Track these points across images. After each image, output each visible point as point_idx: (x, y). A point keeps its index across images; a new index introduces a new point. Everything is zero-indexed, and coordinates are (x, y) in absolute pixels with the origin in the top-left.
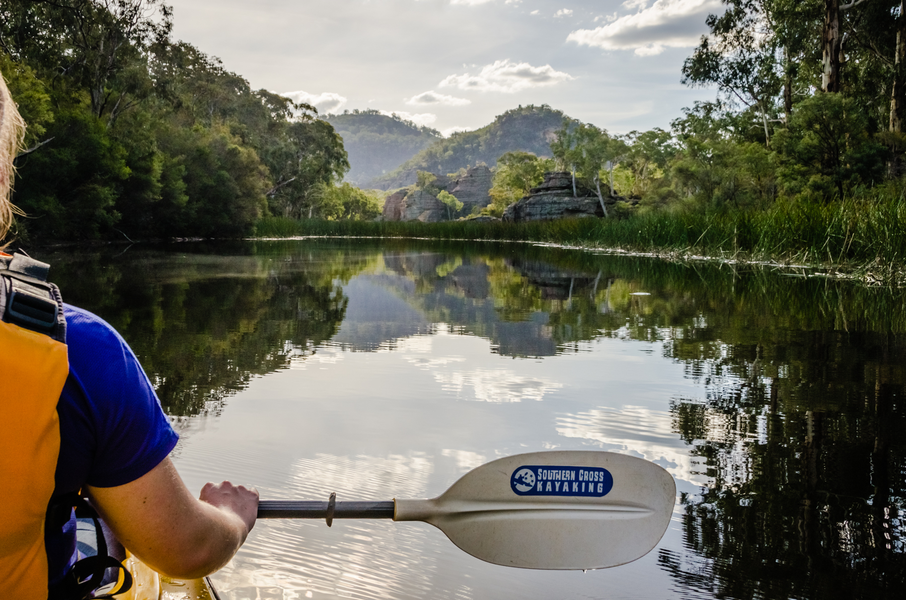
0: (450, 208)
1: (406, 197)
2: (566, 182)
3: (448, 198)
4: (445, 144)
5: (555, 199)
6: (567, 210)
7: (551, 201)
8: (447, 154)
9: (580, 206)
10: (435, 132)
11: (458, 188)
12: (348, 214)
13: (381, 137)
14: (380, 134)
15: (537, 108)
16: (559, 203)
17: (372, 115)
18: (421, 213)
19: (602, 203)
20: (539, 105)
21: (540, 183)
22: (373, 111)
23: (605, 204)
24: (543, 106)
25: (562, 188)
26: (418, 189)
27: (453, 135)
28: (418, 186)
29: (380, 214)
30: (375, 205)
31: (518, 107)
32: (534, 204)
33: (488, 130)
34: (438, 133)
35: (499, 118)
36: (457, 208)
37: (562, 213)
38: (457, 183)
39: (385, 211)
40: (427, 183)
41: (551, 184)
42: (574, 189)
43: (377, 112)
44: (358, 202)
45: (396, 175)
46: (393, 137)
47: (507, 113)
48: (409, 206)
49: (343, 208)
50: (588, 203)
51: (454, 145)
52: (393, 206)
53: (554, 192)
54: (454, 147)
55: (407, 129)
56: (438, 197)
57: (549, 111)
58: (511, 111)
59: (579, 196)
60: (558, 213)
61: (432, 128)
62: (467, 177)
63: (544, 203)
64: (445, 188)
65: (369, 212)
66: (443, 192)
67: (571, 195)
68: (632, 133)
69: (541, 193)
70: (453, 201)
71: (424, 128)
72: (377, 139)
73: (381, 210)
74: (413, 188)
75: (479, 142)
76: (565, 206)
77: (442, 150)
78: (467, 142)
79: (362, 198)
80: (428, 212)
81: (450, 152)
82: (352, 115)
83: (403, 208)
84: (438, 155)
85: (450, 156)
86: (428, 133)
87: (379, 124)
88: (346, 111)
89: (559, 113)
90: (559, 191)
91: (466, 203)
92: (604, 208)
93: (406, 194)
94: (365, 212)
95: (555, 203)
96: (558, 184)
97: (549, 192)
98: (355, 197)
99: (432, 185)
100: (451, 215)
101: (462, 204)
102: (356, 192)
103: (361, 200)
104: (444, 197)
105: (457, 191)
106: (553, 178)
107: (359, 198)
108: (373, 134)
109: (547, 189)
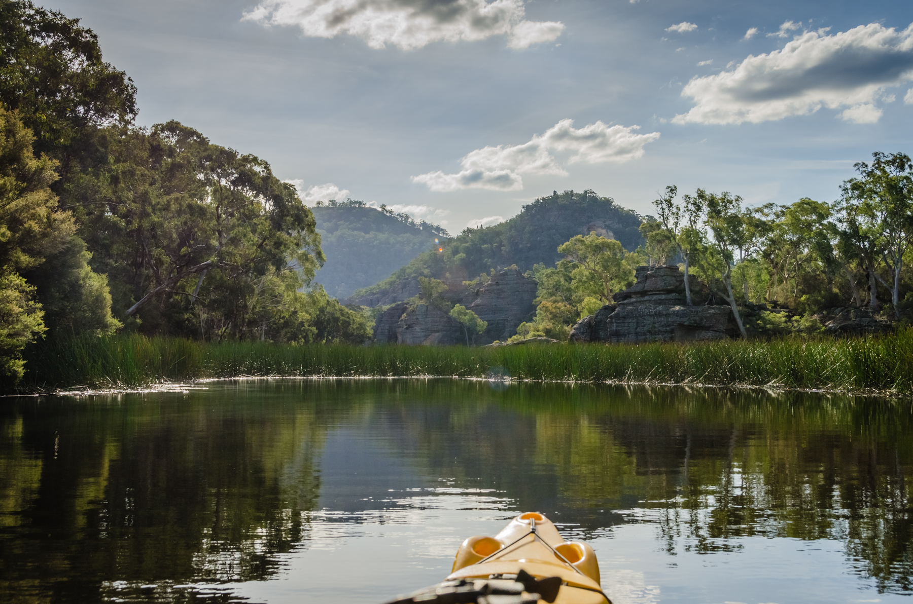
0: (469, 329)
1: (405, 315)
2: (672, 282)
3: (465, 314)
4: (454, 244)
5: (660, 308)
6: (681, 325)
7: (653, 311)
8: (458, 256)
9: (702, 319)
10: (438, 229)
11: (479, 301)
12: (323, 338)
13: (367, 236)
14: (366, 233)
15: (577, 195)
16: (667, 315)
17: (355, 208)
18: (426, 336)
19: (737, 315)
20: (581, 192)
21: (629, 285)
22: (356, 202)
23: (741, 315)
24: (586, 192)
25: (669, 292)
26: (422, 302)
27: (464, 231)
28: (421, 299)
29: (369, 338)
30: (360, 324)
31: (552, 194)
32: (624, 317)
33: (512, 225)
34: (444, 231)
35: (528, 208)
36: (479, 329)
37: (672, 331)
38: (477, 294)
39: (375, 335)
40: (435, 295)
41: (649, 285)
42: (688, 292)
43: (360, 203)
44: (336, 320)
45: (388, 287)
46: (382, 236)
47: (538, 201)
48: (409, 327)
49: (314, 329)
50: (714, 314)
51: (466, 245)
52: (387, 327)
53: (655, 297)
54: (467, 247)
55: (401, 224)
56: (451, 314)
57: (595, 200)
58: (543, 199)
59: (695, 303)
60: (666, 332)
61: (435, 225)
62: (491, 285)
63: (643, 316)
64: (460, 301)
65: (352, 334)
66: (458, 307)
67: (683, 302)
68: (766, 207)
69: (633, 300)
70: (472, 319)
71: (424, 224)
72: (361, 239)
73: (370, 331)
74: (416, 302)
75: (501, 242)
76: (678, 320)
77: (450, 251)
78: (485, 242)
79: (343, 315)
80: (437, 334)
81: (462, 255)
82: (327, 208)
83: (400, 330)
84: (445, 259)
85: (462, 260)
86: (429, 230)
87: (365, 219)
88: (319, 203)
89: (608, 202)
90: (663, 297)
91: (490, 323)
92: (740, 322)
93: (404, 310)
94: (347, 336)
95: (659, 314)
96: (660, 284)
97: (646, 298)
98: (333, 314)
99: (442, 296)
100: (470, 339)
101: (486, 323)
102: (334, 306)
103: (342, 318)
104: (460, 313)
105: (477, 306)
106: (652, 276)
107: (338, 314)
108: (355, 233)
109: (643, 293)
